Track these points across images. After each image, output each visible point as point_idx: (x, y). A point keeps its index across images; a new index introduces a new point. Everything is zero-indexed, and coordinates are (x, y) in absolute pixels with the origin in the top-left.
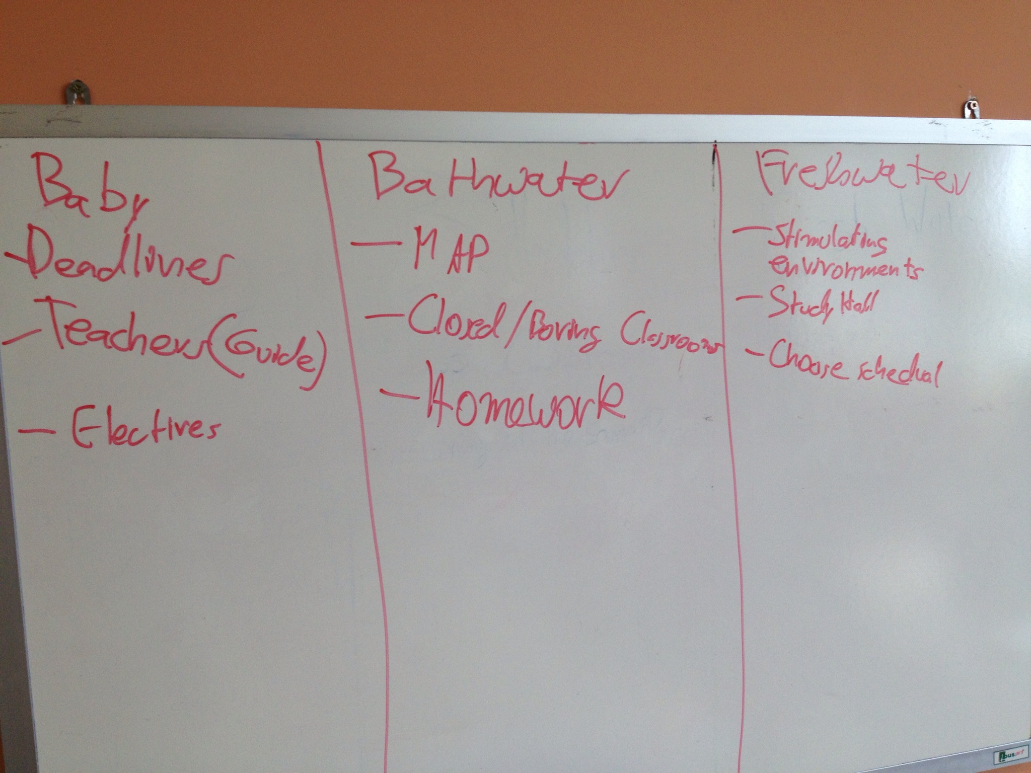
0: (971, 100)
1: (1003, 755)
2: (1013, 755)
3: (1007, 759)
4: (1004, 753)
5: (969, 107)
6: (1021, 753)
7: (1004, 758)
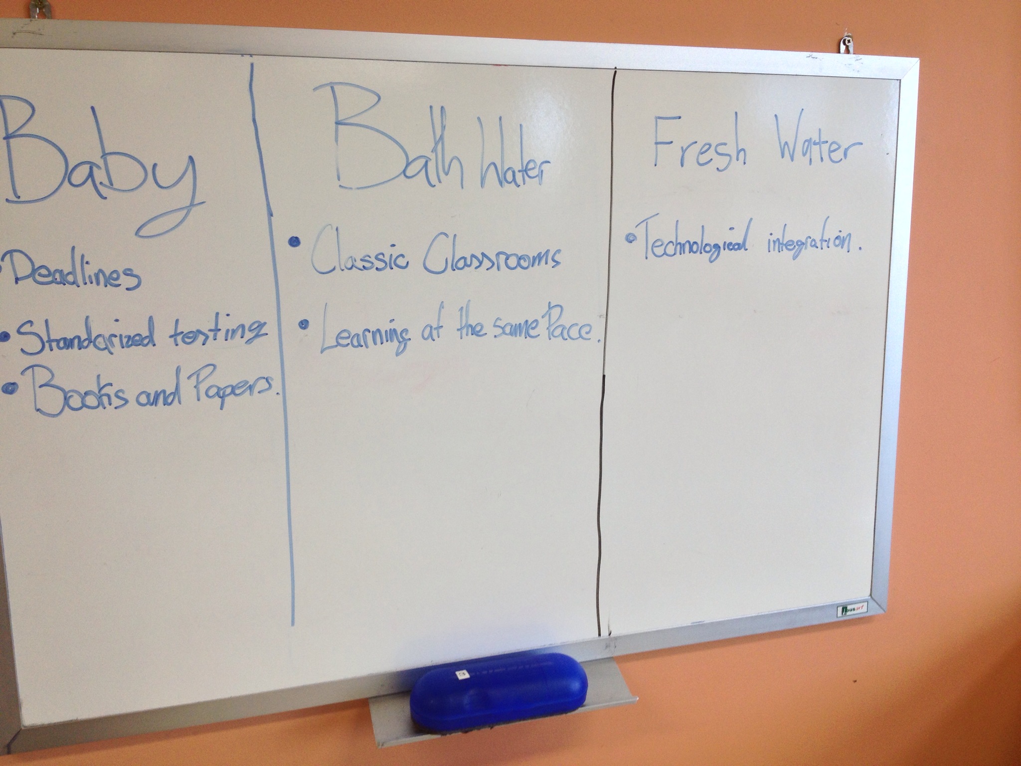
0: (847, 36)
1: (845, 609)
2: (854, 609)
3: (848, 613)
4: (846, 608)
5: (844, 43)
6: (861, 608)
7: (846, 611)
